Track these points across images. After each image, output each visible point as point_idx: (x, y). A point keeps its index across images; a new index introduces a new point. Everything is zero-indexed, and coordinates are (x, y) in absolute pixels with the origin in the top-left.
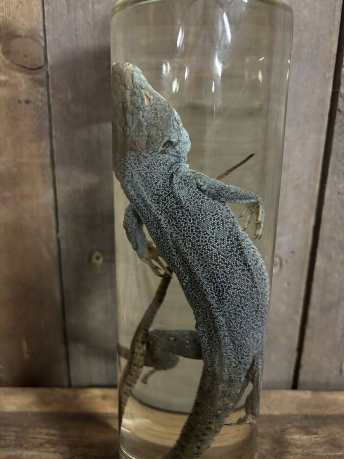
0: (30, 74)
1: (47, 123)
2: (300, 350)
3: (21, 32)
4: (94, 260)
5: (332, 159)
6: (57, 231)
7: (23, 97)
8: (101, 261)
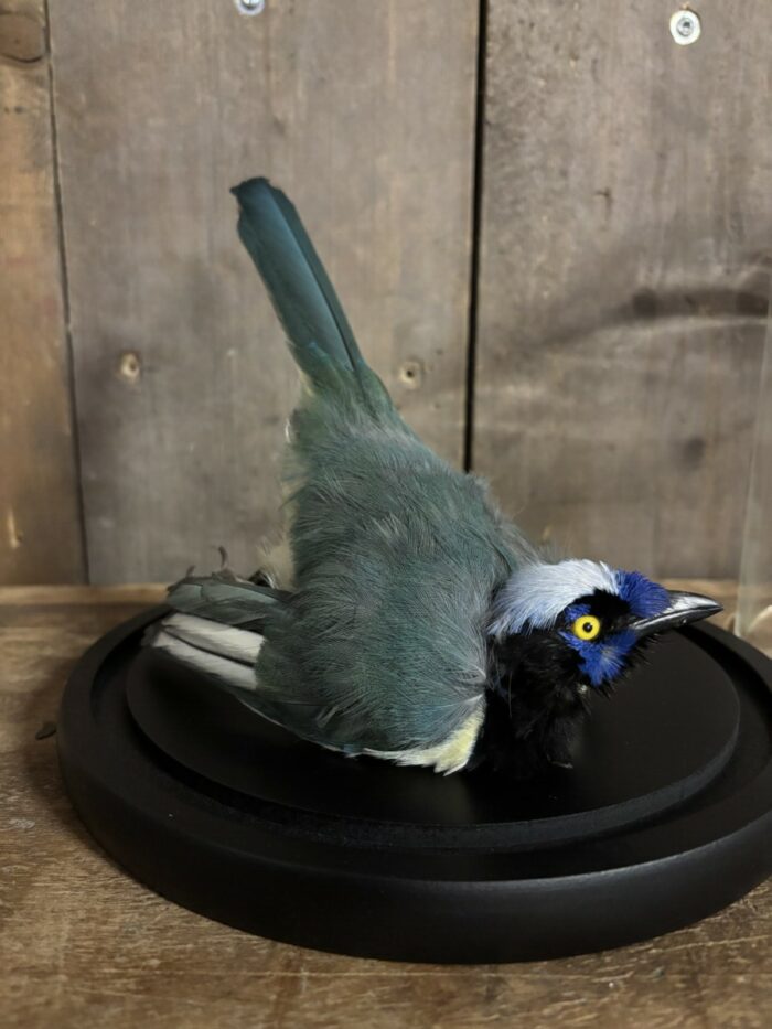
0: (23, 68)
1: (49, 142)
3: (11, 7)
4: (126, 370)
5: (486, 198)
6: (67, 320)
7: (12, 103)
8: (137, 371)
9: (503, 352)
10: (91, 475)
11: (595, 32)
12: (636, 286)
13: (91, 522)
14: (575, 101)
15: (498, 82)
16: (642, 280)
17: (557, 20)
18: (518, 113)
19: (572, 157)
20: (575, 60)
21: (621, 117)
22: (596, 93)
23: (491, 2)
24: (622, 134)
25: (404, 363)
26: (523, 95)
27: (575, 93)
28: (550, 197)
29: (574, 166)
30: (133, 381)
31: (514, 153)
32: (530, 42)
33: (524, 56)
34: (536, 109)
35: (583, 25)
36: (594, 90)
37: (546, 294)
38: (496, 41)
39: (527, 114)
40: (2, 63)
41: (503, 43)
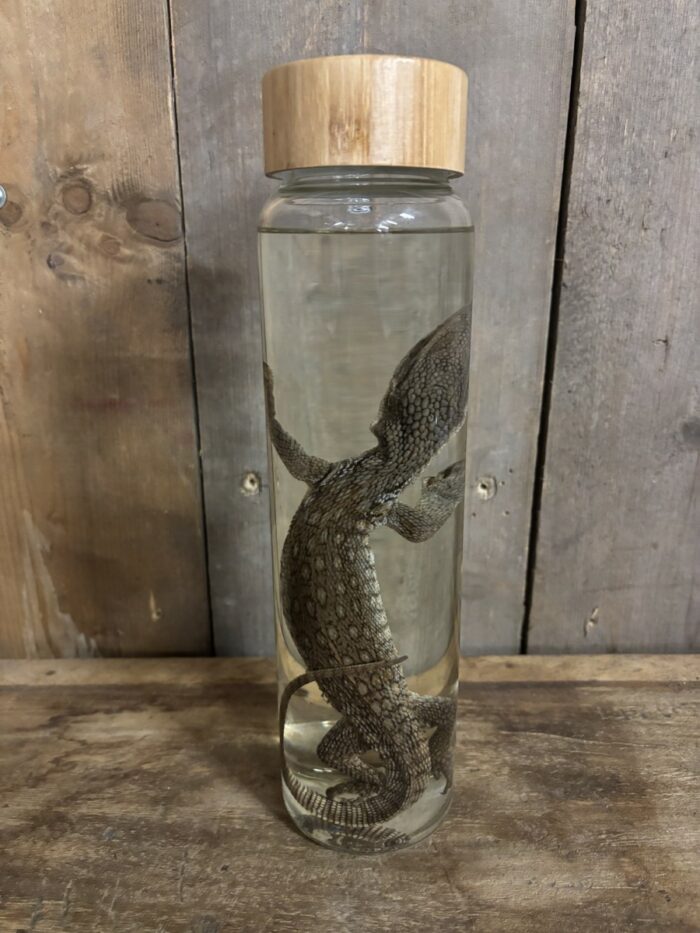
0: (163, 247)
1: (186, 308)
2: (528, 603)
3: (151, 194)
4: (248, 485)
6: (199, 447)
7: (154, 276)
8: (256, 486)
9: (567, 472)
10: (217, 566)
11: (666, 204)
12: (687, 416)
13: (217, 602)
14: (643, 265)
15: (574, 251)
16: (692, 411)
17: (632, 196)
18: (592, 278)
19: (637, 311)
20: (646, 229)
21: (684, 277)
22: (663, 257)
23: (573, 183)
24: (683, 291)
25: (480, 478)
26: (596, 261)
27: (643, 257)
28: (615, 345)
29: (638, 318)
30: (253, 494)
31: (586, 309)
32: (606, 217)
33: (599, 228)
34: (607, 272)
35: (655, 199)
36: (660, 254)
37: (607, 425)
38: (575, 216)
39: (599, 277)
40: (145, 242)
41: (581, 218)
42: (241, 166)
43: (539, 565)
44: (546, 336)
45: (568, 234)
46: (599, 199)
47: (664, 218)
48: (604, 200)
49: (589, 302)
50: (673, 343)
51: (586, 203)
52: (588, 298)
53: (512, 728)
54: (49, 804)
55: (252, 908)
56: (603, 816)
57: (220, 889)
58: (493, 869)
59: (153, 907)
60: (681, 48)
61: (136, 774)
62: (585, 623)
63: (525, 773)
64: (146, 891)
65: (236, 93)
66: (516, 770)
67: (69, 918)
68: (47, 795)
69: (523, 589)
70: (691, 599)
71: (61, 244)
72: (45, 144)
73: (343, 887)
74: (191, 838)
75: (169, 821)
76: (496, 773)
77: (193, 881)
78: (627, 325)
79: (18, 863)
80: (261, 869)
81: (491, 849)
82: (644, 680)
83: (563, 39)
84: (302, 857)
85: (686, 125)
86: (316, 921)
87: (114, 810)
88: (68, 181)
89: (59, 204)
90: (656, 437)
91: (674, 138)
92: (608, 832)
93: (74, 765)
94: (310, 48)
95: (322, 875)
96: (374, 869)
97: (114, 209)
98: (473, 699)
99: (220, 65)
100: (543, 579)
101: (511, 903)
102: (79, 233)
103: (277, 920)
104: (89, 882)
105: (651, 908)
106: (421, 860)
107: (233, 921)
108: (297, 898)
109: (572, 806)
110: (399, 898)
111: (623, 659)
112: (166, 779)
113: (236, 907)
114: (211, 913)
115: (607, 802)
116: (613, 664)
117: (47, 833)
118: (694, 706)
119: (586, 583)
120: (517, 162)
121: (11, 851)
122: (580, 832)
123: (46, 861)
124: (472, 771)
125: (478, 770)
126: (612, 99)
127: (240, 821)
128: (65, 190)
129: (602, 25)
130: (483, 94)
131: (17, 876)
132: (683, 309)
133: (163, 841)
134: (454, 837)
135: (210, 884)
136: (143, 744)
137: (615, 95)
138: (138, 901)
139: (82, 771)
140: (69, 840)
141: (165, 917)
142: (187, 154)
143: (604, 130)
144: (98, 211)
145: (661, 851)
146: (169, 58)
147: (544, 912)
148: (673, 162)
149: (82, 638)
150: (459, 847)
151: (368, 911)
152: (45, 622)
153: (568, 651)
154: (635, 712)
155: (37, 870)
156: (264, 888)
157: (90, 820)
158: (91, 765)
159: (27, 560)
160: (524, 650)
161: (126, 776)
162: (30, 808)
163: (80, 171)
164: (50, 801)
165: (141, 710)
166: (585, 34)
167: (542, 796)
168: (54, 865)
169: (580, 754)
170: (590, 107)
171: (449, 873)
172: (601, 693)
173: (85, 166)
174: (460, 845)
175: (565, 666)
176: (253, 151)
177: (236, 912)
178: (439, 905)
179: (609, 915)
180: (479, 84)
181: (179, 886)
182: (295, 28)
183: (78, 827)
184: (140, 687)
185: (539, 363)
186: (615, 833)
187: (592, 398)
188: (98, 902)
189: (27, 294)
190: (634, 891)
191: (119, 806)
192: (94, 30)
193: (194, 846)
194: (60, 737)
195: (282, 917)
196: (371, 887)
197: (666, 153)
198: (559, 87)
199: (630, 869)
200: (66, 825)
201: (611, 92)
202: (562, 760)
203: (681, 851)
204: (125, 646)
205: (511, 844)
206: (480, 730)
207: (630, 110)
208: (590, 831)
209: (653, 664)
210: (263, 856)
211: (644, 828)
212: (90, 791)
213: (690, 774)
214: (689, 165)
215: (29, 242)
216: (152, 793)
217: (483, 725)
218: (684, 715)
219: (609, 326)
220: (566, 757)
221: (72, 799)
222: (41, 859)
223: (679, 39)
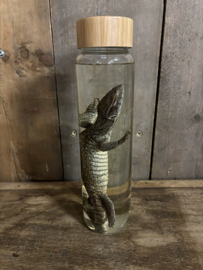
0: (49, 67)
1: (55, 84)
2: (151, 166)
3: (45, 53)
6: (59, 123)
7: (46, 76)
8: (75, 134)
9: (162, 129)
10: (65, 156)
11: (189, 54)
12: (196, 113)
13: (65, 166)
14: (183, 71)
15: (164, 67)
16: (197, 112)
17: (180, 52)
18: (169, 75)
19: (181, 84)
20: (184, 61)
21: (195, 74)
22: (189, 69)
23: (163, 48)
24: (194, 78)
25: (138, 131)
26: (170, 70)
27: (183, 69)
28: (175, 94)
29: (182, 86)
30: (74, 136)
31: (167, 84)
32: (172, 58)
33: (171, 61)
34: (173, 73)
35: (187, 53)
36: (188, 68)
37: (173, 116)
38: (164, 58)
39: (171, 75)
40: (43, 66)
41: (166, 58)
42: (70, 45)
43: (154, 155)
44: (156, 91)
45: (162, 63)
46: (171, 53)
47: (189, 58)
48: (172, 53)
49: (168, 82)
50: (192, 93)
51: (167, 54)
52: (168, 81)
53: (147, 200)
54: (20, 221)
55: (76, 247)
56: (171, 223)
57: (67, 242)
58: (141, 237)
59: (49, 247)
60: (194, 10)
61: (43, 213)
62: (167, 171)
63: (150, 211)
64: (47, 243)
65: (69, 24)
66: (148, 211)
67: (27, 250)
68: (20, 218)
69: (150, 162)
70: (197, 164)
71: (20, 67)
72: (15, 39)
73: (101, 241)
74: (59, 229)
75: (53, 225)
76: (142, 212)
77: (60, 240)
78: (179, 88)
79: (12, 236)
80: (78, 237)
81: (141, 231)
82: (183, 186)
83: (160, 8)
84: (89, 234)
85: (195, 32)
86: (93, 250)
87: (38, 222)
88: (22, 49)
89: (19, 56)
90: (187, 119)
91: (192, 36)
92: (172, 227)
93: (27, 210)
94: (89, 11)
95: (95, 238)
96: (109, 237)
97: (35, 57)
98: (136, 192)
99: (64, 16)
100: (155, 159)
101: (146, 245)
102: (25, 64)
103: (83, 250)
104: (32, 241)
105: (184, 247)
106: (122, 234)
107: (71, 250)
108: (88, 244)
109: (163, 220)
110: (116, 244)
111: (178, 181)
112: (52, 214)
113: (72, 247)
114: (65, 249)
115: (172, 219)
116: (175, 182)
117: (20, 228)
118: (197, 194)
119: (167, 160)
120: (147, 43)
121: (10, 233)
122: (165, 227)
123: (20, 236)
124: (136, 211)
125: (137, 211)
126: (174, 25)
127: (72, 225)
128: (21, 52)
129: (171, 4)
130: (138, 24)
131: (12, 240)
132: (194, 84)
133: (52, 230)
134: (131, 228)
135: (65, 241)
136: (45, 205)
137: (175, 24)
138: (45, 246)
139: (29, 212)
140: (26, 230)
141: (53, 250)
142: (55, 41)
143: (172, 34)
144: (30, 58)
145: (187, 232)
146: (50, 14)
147: (155, 248)
148: (191, 42)
149: (27, 177)
150: (132, 231)
151: (107, 248)
152: (17, 172)
153: (162, 179)
154: (181, 195)
155: (18, 238)
156: (79, 242)
157: (31, 225)
158: (31, 210)
159: (12, 155)
160: (150, 179)
161: (41, 213)
162: (15, 222)
163: (25, 47)
164: (20, 220)
165: (44, 196)
166: (167, 7)
167: (155, 218)
168: (22, 237)
169: (165, 207)
170: (168, 27)
171: (129, 238)
172: (171, 190)
173: (27, 45)
174: (132, 230)
175: (161, 183)
176: (74, 40)
177: (72, 248)
178: (126, 246)
179: (173, 248)
180: (137, 21)
181: (56, 242)
182: (85, 5)
183: (28, 226)
184: (44, 190)
185: (154, 99)
186: (174, 227)
187: (169, 108)
188: (34, 246)
189: (11, 81)
190: (180, 242)
191: (39, 221)
192: (29, 7)
193: (60, 231)
194: (23, 203)
195: (84, 249)
196: (108, 241)
197: (189, 40)
198: (159, 21)
199: (178, 237)
200: (25, 226)
201: (174, 23)
202: (160, 208)
203: (192, 232)
204: (39, 178)
205: (146, 230)
206: (138, 200)
207: (179, 28)
208: (168, 227)
209: (186, 182)
210: (79, 234)
211: (182, 226)
212: (31, 217)
213: (195, 212)
214: (196, 43)
215: (11, 66)
216: (48, 218)
217: (138, 199)
218: (194, 196)
219: (174, 89)
220: (161, 207)
221: (26, 219)
222: (19, 235)
223: (193, 8)
